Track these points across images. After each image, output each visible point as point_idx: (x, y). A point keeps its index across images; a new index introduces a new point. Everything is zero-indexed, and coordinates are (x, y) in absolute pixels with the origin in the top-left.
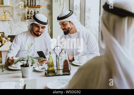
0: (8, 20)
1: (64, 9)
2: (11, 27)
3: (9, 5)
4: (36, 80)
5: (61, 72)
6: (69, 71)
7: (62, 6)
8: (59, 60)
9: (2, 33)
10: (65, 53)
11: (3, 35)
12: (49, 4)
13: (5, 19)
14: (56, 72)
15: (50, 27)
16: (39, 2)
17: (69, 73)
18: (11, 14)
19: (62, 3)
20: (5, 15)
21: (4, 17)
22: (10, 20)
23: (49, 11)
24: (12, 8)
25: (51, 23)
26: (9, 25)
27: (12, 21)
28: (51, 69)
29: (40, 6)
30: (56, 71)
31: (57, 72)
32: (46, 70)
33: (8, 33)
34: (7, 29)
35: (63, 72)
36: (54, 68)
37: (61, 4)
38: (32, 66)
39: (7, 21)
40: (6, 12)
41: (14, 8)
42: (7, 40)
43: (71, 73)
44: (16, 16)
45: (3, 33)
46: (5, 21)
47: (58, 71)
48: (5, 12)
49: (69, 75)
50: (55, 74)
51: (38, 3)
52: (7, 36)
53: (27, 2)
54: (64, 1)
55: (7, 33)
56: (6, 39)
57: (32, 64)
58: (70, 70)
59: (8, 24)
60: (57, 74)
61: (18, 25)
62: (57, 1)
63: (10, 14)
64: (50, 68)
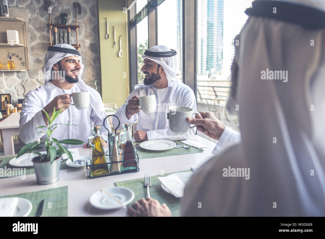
0: (18, 72)
1: (121, 51)
2: (23, 83)
3: (18, 43)
4: (66, 187)
5: (119, 167)
6: (135, 164)
7: (116, 45)
8: (114, 143)
9: (5, 96)
10: (127, 128)
11: (8, 100)
12: (93, 42)
13: (11, 69)
14: (109, 168)
15: (97, 82)
16: (75, 39)
17: (135, 168)
18: (23, 60)
19: (116, 40)
20: (11, 63)
21: (8, 65)
22: (21, 71)
23: (94, 55)
24: (25, 49)
25: (99, 77)
26: (19, 81)
27: (25, 72)
28: (97, 162)
29: (78, 46)
30: (109, 165)
31: (111, 166)
32: (89, 164)
33: (18, 95)
34: (15, 88)
35: (124, 167)
36: (105, 160)
37: (114, 43)
38: (57, 158)
39: (16, 74)
40: (13, 57)
41: (29, 50)
42: (16, 108)
43: (139, 167)
44: (32, 63)
45: (9, 95)
46: (12, 72)
47: (114, 165)
48: (11, 56)
49: (135, 171)
50: (108, 172)
51: (73, 41)
52: (17, 101)
53: (53, 39)
54: (120, 37)
55: (16, 95)
56: (15, 105)
57: (57, 154)
58: (137, 161)
59: (17, 78)
60: (112, 172)
61: (37, 80)
62: (108, 38)
63: (21, 59)
64: (97, 159)
